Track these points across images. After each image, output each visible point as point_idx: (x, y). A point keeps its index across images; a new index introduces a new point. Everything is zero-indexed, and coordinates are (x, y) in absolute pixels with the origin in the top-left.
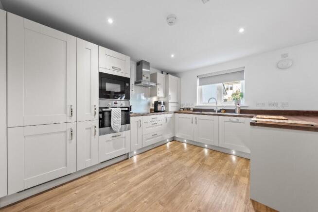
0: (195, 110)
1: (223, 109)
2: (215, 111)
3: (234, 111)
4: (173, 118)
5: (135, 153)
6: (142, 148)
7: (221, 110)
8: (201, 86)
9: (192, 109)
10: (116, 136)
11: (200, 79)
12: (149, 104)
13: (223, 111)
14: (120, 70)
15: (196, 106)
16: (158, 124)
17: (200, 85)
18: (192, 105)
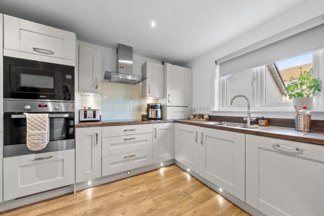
0: (211, 118)
1: (263, 119)
2: (246, 122)
3: (290, 124)
4: (170, 130)
5: (90, 183)
6: (102, 178)
7: (258, 119)
8: (222, 78)
9: (206, 117)
10: (42, 159)
11: (221, 64)
12: (139, 109)
13: (263, 122)
14: (53, 53)
15: (214, 112)
16: (136, 140)
17: (221, 75)
18: (208, 109)
